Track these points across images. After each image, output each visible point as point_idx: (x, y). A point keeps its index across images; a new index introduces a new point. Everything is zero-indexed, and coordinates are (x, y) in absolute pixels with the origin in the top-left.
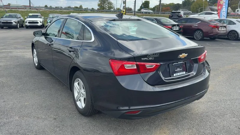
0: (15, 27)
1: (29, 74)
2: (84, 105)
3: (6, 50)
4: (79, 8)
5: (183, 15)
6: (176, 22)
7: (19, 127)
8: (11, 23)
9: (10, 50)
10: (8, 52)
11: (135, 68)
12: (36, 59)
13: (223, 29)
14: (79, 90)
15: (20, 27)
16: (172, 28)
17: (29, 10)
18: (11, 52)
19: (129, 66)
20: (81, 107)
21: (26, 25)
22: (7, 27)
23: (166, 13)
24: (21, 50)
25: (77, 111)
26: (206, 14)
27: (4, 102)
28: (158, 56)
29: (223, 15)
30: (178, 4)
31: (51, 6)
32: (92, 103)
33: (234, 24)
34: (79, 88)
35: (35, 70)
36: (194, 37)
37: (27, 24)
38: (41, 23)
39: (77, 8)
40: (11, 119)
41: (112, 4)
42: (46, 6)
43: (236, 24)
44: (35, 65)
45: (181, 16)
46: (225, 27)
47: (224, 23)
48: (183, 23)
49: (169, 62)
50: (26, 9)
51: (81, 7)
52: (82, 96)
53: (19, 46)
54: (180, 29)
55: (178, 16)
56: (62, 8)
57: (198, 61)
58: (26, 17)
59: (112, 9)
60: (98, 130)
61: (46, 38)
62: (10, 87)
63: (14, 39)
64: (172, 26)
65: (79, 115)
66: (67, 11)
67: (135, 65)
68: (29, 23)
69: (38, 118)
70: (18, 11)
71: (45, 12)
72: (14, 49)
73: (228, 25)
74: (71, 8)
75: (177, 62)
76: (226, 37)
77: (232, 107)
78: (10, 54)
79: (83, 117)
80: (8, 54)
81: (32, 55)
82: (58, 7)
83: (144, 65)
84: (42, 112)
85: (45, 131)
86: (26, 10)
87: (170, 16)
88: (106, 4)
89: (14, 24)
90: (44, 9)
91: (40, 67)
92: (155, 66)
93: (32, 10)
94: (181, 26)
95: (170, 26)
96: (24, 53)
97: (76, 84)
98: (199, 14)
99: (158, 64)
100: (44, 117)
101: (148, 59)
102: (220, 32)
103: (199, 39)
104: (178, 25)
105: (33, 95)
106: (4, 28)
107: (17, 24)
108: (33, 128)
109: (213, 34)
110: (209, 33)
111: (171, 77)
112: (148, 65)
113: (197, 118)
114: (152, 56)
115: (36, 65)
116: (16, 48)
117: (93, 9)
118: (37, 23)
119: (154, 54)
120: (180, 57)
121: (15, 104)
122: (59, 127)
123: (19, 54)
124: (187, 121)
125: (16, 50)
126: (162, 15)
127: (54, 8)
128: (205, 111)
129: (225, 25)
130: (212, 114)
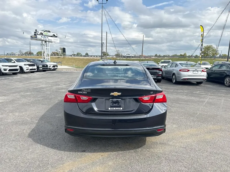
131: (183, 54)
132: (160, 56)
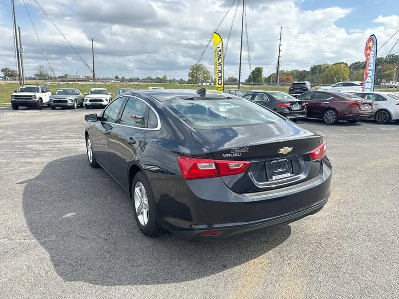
0: (71, 108)
1: (79, 174)
2: (146, 221)
3: (54, 140)
4: (162, 80)
5: (309, 88)
6: (296, 98)
7: (54, 251)
8: (66, 101)
9: (59, 140)
10: (56, 142)
11: (214, 168)
12: (90, 154)
13: (366, 108)
14: (141, 198)
15: (77, 106)
16: (291, 106)
17: (92, 83)
18: (59, 143)
19: (203, 166)
20: (142, 223)
21: (86, 104)
22: (61, 108)
23: (286, 84)
24: (74, 140)
25: (138, 229)
26: (345, 85)
27: (40, 214)
28: (246, 151)
29: (366, 87)
30: (304, 71)
31: (123, 77)
32: (156, 217)
33: (384, 99)
34: (140, 196)
35: (90, 168)
36: (324, 119)
37: (88, 103)
38: (107, 101)
39: (159, 79)
40: (46, 239)
41: (208, 73)
42: (117, 78)
43: (387, 100)
44: (89, 161)
45: (307, 88)
46: (370, 104)
47: (369, 98)
48: (308, 99)
49: (265, 160)
50: (88, 81)
51: (165, 77)
52: (145, 208)
53: (72, 135)
54: (303, 108)
55: (302, 88)
56: (138, 79)
57: (311, 158)
58: (86, 93)
59: (209, 80)
60: (164, 258)
61: (103, 124)
62: (51, 192)
63: (67, 125)
64: (291, 104)
65: (140, 234)
66: (145, 84)
67: (213, 164)
68: (91, 101)
69: (83, 238)
70: (77, 84)
71: (114, 86)
72: (64, 139)
73: (375, 102)
74: (151, 79)
75: (277, 160)
76: (373, 119)
77: (369, 225)
78: (58, 146)
79: (146, 239)
80: (56, 145)
81: (86, 147)
82: (134, 78)
83: (227, 165)
84: (89, 230)
85: (90, 257)
86: (88, 83)
87: (290, 88)
88: (200, 74)
89: (70, 103)
90: (114, 81)
91: (95, 165)
92: (242, 165)
93: (97, 83)
94: (304, 104)
95: (289, 104)
96: (78, 145)
97: (137, 190)
98: (334, 85)
99: (247, 162)
100: (91, 237)
101: (232, 155)
102: (361, 112)
103: (332, 122)
104: (300, 103)
105: (81, 204)
106: (56, 108)
107: (74, 103)
108: (73, 253)
109: (352, 115)
110: (346, 113)
111: (268, 181)
112: (233, 165)
113: (313, 241)
114: (239, 151)
115: (91, 161)
116: (68, 137)
117: (181, 80)
118: (101, 101)
119: (240, 148)
120: (280, 152)
121: (54, 218)
122: (110, 252)
123: (71, 145)
124: (296, 245)
125: (68, 140)
126: (280, 87)
127: (127, 80)
128: (326, 230)
129: (370, 101)
130: (336, 235)
131: (161, 77)
132: (123, 80)
